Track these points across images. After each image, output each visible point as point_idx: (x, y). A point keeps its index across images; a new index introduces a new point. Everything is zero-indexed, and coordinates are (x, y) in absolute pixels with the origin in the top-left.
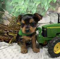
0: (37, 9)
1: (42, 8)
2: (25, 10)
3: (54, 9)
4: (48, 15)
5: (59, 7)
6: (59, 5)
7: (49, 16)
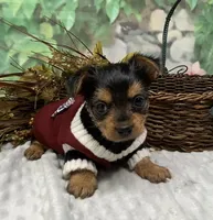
0: (77, 10)
1: (98, 8)
2: (29, 14)
3: (139, 18)
4: (117, 36)
5: (152, 10)
6: (153, 6)
7: (122, 39)
